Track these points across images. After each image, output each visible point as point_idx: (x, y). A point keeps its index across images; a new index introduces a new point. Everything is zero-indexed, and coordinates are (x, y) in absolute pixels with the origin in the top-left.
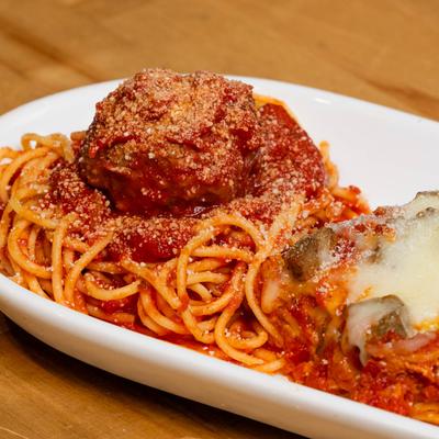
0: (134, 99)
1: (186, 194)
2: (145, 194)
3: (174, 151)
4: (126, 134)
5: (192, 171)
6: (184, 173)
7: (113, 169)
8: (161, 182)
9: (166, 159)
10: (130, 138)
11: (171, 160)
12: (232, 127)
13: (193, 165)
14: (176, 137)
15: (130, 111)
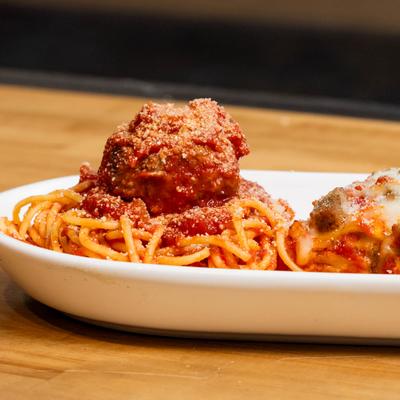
0: (151, 121)
1: (213, 186)
2: (180, 191)
3: (201, 150)
4: (159, 143)
5: (216, 166)
6: (211, 167)
7: (152, 174)
8: (193, 178)
9: (195, 157)
10: (162, 146)
11: (199, 158)
12: (229, 135)
13: (216, 160)
14: (201, 138)
15: (152, 129)
